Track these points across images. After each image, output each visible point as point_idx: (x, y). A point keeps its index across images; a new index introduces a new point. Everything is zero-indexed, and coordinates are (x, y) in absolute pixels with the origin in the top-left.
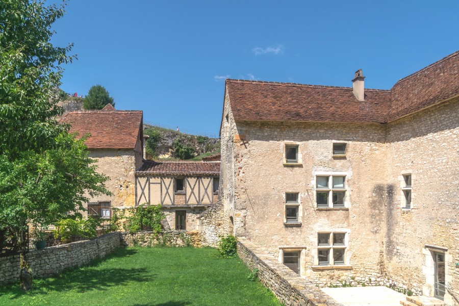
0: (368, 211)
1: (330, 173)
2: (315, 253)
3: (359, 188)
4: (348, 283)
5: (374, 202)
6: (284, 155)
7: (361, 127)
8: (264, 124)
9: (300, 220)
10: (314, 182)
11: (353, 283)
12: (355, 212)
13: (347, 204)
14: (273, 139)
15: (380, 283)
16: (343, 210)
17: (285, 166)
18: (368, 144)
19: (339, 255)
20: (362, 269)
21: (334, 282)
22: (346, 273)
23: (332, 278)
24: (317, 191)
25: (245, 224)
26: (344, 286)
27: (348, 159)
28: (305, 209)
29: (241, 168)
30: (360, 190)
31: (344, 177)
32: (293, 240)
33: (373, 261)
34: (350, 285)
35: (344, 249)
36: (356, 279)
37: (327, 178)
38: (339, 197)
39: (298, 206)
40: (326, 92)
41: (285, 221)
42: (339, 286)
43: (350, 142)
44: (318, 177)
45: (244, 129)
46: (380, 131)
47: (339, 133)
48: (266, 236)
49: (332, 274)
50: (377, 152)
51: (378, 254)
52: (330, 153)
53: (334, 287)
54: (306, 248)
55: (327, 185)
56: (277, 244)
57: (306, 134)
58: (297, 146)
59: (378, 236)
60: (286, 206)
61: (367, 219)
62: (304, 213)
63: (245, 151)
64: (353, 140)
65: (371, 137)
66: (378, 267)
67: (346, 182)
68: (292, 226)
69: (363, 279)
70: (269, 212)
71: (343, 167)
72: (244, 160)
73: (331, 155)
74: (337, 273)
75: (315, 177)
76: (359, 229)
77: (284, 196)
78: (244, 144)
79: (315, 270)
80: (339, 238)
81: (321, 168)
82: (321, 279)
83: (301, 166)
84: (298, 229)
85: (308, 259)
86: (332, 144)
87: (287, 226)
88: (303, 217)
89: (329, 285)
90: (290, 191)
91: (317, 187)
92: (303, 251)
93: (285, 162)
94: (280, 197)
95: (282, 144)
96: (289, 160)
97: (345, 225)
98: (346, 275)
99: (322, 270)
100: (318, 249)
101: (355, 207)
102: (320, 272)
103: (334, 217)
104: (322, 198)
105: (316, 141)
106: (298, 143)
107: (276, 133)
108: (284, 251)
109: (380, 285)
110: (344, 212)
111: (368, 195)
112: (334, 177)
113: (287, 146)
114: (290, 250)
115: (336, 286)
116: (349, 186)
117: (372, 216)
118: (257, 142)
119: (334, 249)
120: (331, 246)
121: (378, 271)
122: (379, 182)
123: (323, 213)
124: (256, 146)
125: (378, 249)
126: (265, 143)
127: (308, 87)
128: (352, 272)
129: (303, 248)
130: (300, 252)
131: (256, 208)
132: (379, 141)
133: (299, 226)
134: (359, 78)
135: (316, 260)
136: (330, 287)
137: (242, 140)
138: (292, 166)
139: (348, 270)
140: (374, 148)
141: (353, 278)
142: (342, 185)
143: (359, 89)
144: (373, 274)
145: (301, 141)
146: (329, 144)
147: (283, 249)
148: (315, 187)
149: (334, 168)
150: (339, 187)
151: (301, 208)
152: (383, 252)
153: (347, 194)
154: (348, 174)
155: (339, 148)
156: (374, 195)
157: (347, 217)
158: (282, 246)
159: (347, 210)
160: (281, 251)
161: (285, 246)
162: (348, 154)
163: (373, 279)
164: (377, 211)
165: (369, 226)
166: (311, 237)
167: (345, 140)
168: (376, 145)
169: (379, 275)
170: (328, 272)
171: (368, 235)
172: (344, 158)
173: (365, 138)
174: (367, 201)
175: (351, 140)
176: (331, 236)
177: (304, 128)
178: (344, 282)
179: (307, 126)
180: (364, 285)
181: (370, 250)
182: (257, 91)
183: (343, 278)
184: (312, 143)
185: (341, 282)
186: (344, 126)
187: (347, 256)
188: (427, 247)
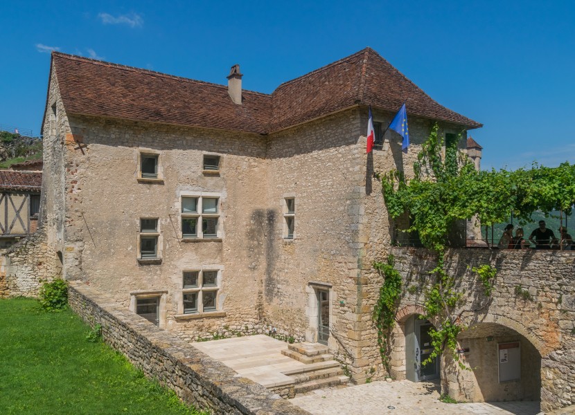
0: (246, 242)
1: (200, 194)
2: (179, 298)
3: (234, 213)
4: (220, 334)
5: (252, 231)
6: (139, 167)
7: (238, 137)
8: (110, 123)
9: (159, 255)
10: (178, 205)
11: (227, 334)
12: (229, 244)
13: (220, 234)
14: (122, 144)
15: (258, 331)
16: (215, 241)
17: (140, 182)
18: (246, 158)
19: (210, 299)
20: (237, 315)
21: (204, 335)
22: (218, 322)
23: (200, 329)
24: (183, 217)
25: (80, 262)
26: (216, 338)
27: (222, 176)
28: (166, 241)
29: (75, 182)
30: (236, 216)
31: (217, 200)
32: (149, 282)
33: (249, 306)
34: (223, 337)
35: (215, 292)
36: (231, 328)
37: (195, 200)
38: (210, 225)
39: (157, 237)
40: (196, 88)
41: (139, 256)
42: (209, 339)
43: (225, 155)
44: (183, 198)
45: (81, 126)
46: (260, 143)
47: (211, 142)
48: (112, 277)
49: (201, 324)
50: (256, 169)
51: (256, 296)
53: (203, 340)
54: (167, 292)
55: (195, 209)
56: (127, 288)
57: (169, 140)
58: (157, 156)
59: (256, 273)
60: (141, 236)
61: (244, 253)
62: (165, 246)
63: (82, 158)
64: (229, 153)
65: (249, 151)
66: (256, 311)
67: (219, 206)
68: (148, 263)
69: (239, 327)
70: (117, 245)
71: (216, 187)
72: (81, 170)
73: (200, 170)
74: (207, 322)
75: (180, 198)
76: (234, 265)
77: (138, 222)
78: (81, 148)
79: (179, 320)
80: (210, 277)
81: (188, 186)
82: (187, 332)
83: (161, 183)
84: (157, 267)
85: (170, 305)
86: (202, 155)
87: (141, 263)
88: (164, 251)
89: (197, 338)
90: (147, 215)
91: (182, 212)
92: (164, 297)
93: (139, 176)
94: (132, 224)
95: (136, 151)
96: (145, 174)
97: (218, 260)
98: (218, 324)
99: (189, 320)
100: (184, 293)
101: (230, 237)
102: (186, 323)
103: (204, 251)
104: (188, 226)
105: (181, 151)
106: (157, 152)
107: (127, 136)
108: (137, 298)
109: (258, 333)
110: (216, 244)
111: (245, 223)
112: (204, 198)
113: (143, 155)
114: (145, 295)
115: (206, 340)
116: (223, 210)
117: (250, 248)
118: (100, 146)
119: (203, 292)
120: (200, 288)
121: (256, 316)
122: (259, 206)
123: (190, 246)
124: (98, 151)
125: (257, 289)
126: (111, 149)
127: (172, 78)
128: (226, 320)
129: (163, 292)
130: (159, 297)
131: (97, 239)
132: (258, 155)
133: (158, 263)
134: (236, 75)
135: (181, 307)
136: (198, 341)
137: (77, 142)
138: (150, 183)
139: (220, 317)
140: (253, 164)
141: (226, 327)
142: (214, 210)
143: (236, 89)
144: (251, 320)
145: (162, 149)
146: (198, 155)
147: (136, 294)
148: (180, 211)
149: (204, 188)
150: (211, 212)
151: (161, 239)
152: (261, 293)
153: (221, 221)
154: (222, 195)
155: (211, 162)
156: (252, 222)
157: (220, 251)
158: (135, 291)
159: (220, 241)
160: (133, 298)
161: (139, 291)
162: (223, 169)
163: (250, 327)
164: (256, 242)
165: (246, 261)
166: (174, 277)
167: (218, 152)
168: (255, 161)
169: (257, 321)
170: (195, 322)
171: (245, 272)
172: (217, 175)
173: (242, 151)
174: (244, 230)
175: (225, 153)
176: (200, 275)
177: (167, 132)
178: (215, 335)
179: (170, 130)
180: (239, 335)
181: (247, 290)
182: (100, 76)
183: (215, 327)
184: (176, 153)
185: (212, 333)
186: (218, 134)
187: (219, 300)
188: (310, 284)
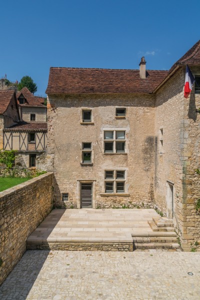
0: (142, 155)
1: (114, 129)
2: (102, 184)
3: (135, 139)
4: (127, 206)
5: (146, 149)
6: (81, 117)
7: (136, 96)
8: (67, 96)
9: (92, 161)
10: (102, 135)
11: (130, 206)
12: (132, 156)
13: (126, 151)
14: (73, 106)
15: (151, 206)
16: (123, 154)
17: (82, 124)
18: (142, 108)
19: (121, 186)
20: (137, 196)
21: (117, 205)
22: (125, 199)
23: (114, 201)
24: (105, 142)
25: (53, 164)
26: (124, 208)
27: (127, 119)
28: (95, 154)
29: (51, 126)
30: (135, 141)
31: (124, 132)
32: (87, 175)
33: (144, 192)
34: (128, 207)
35: (124, 182)
36: (133, 203)
37: (112, 132)
38: (121, 146)
39: (91, 152)
40: (118, 74)
41: (81, 162)
42: (120, 208)
43: (129, 107)
44: (105, 132)
45: (54, 100)
46: (151, 99)
47: (120, 101)
48: (68, 172)
49: (115, 199)
50: (148, 114)
51: (149, 187)
52: (113, 115)
53: (116, 208)
54: (96, 181)
55: (112, 138)
56: (75, 177)
57: (97, 102)
58: (91, 110)
59: (149, 173)
60: (83, 152)
61: (141, 161)
62: (95, 157)
63: (54, 114)
64: (131, 106)
65: (144, 103)
66: (149, 195)
67: (126, 135)
68: (86, 165)
69: (138, 203)
70: (71, 156)
71: (123, 125)
72: (54, 120)
73: (114, 116)
74: (118, 198)
75: (103, 132)
76: (135, 168)
77: (81, 145)
78: (54, 110)
79: (102, 196)
80: (121, 174)
81: (108, 125)
82: (107, 203)
83: (93, 124)
84: (91, 168)
85: (97, 188)
86: (115, 109)
87: (82, 165)
88: (94, 160)
89: (113, 206)
90: (85, 141)
91: (105, 139)
92: (94, 183)
93: (82, 122)
94: (78, 145)
95: (80, 109)
96: (85, 120)
97: (125, 165)
98: (125, 200)
99: (108, 196)
100: (105, 182)
101: (132, 153)
102: (106, 198)
103: (117, 160)
104: (108, 146)
105: (104, 107)
106: (91, 108)
107: (75, 102)
108: (81, 183)
109: (150, 208)
110: (124, 156)
111: (142, 144)
112: (117, 132)
113: (83, 111)
114: (84, 182)
115: (118, 208)
116: (128, 138)
117: (145, 159)
118: (63, 108)
119: (117, 182)
120: (114, 180)
121: (149, 198)
122: (150, 135)
123: (109, 157)
124: (62, 111)
125: (150, 182)
126: (68, 109)
127: (107, 70)
128: (130, 198)
129: (94, 181)
130: (92, 183)
131: (61, 152)
132: (150, 106)
133: (91, 165)
134: (143, 63)
135: (103, 189)
136: (113, 208)
137: (52, 107)
138: (87, 124)
139: (126, 196)
140: (146, 111)
141: (130, 202)
142: (123, 137)
143: (143, 70)
144: (146, 200)
145: (93, 107)
146: (113, 109)
147: (80, 181)
148: (103, 138)
149: (116, 126)
150: (121, 139)
151: (93, 153)
152: (152, 185)
153: (127, 143)
154: (127, 129)
155: (121, 112)
156: (146, 144)
157: (126, 160)
158: (79, 179)
159: (126, 154)
160: (78, 182)
161: (81, 179)
162: (127, 115)
163: (145, 203)
164: (148, 156)
165: (142, 166)
166: (100, 173)
167: (125, 106)
168: (148, 109)
169: (150, 201)
170: (112, 198)
171: (142, 172)
172: (124, 118)
173: (140, 104)
174: (141, 148)
176: (115, 172)
177: (96, 98)
178: (123, 205)
179: (97, 97)
180: (138, 208)
181: (143, 183)
182: (69, 75)
183: (123, 202)
184: (100, 108)
185: (122, 205)
186: (124, 97)
187: (126, 187)
188: (168, 182)
